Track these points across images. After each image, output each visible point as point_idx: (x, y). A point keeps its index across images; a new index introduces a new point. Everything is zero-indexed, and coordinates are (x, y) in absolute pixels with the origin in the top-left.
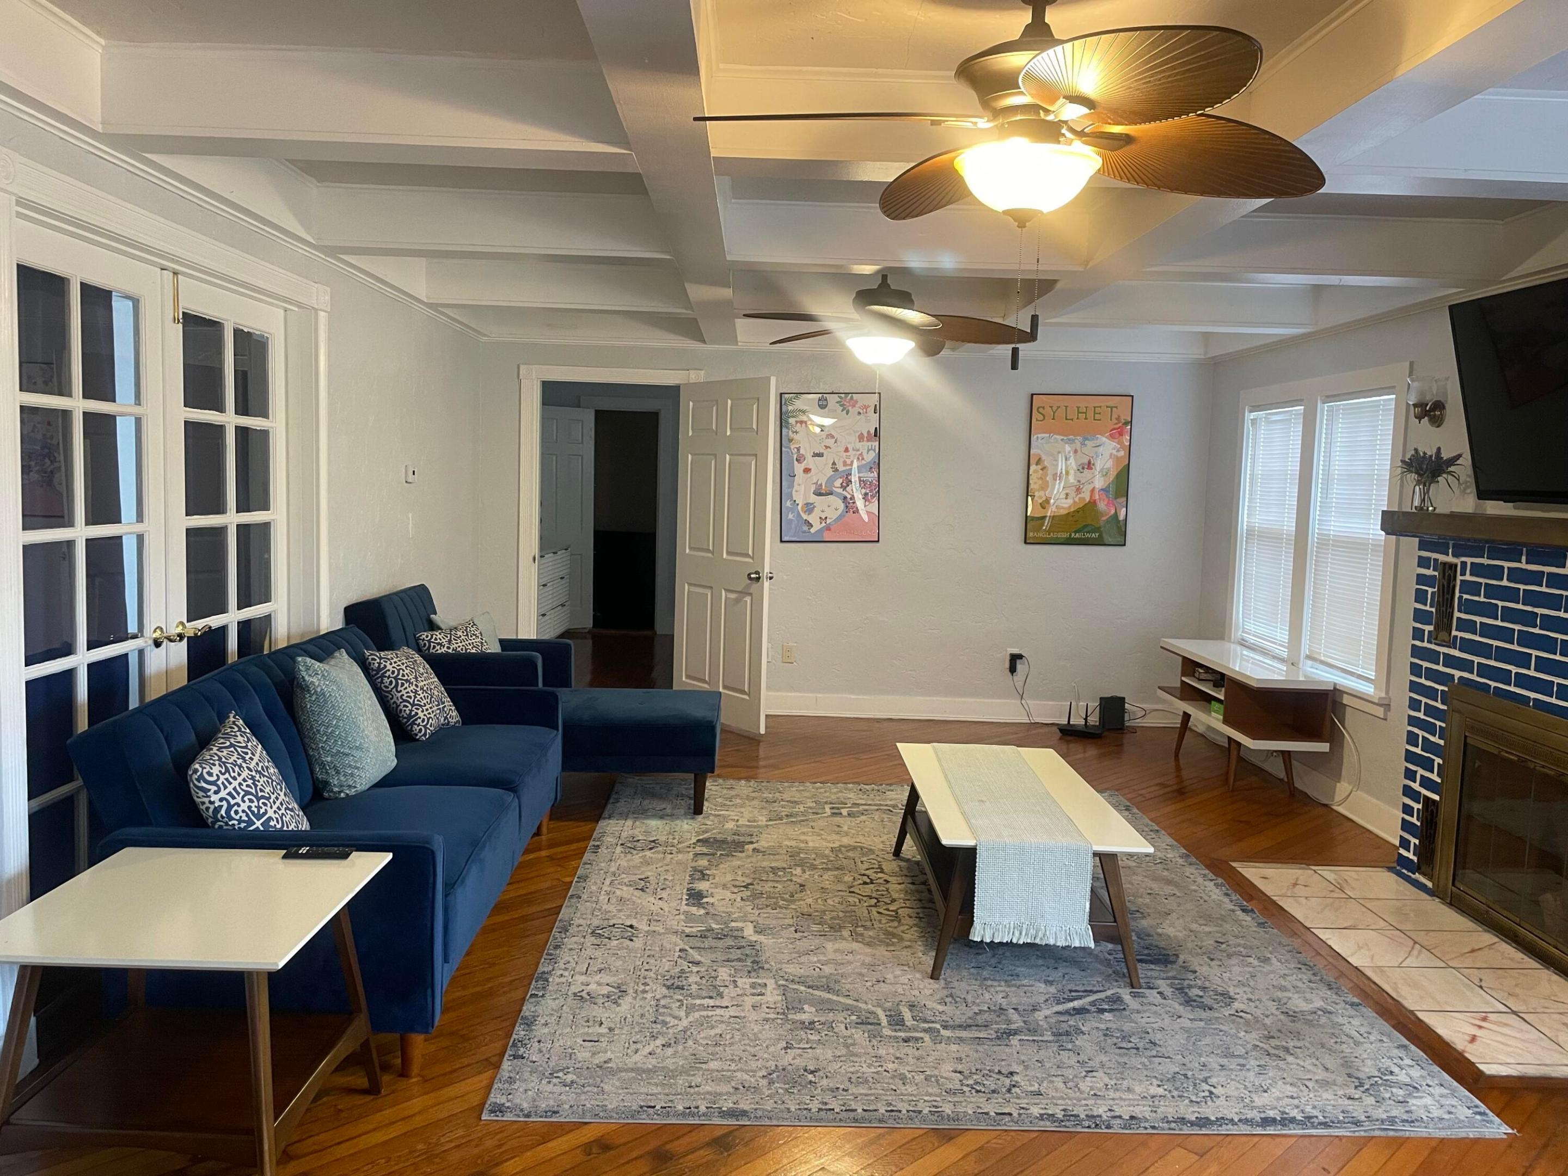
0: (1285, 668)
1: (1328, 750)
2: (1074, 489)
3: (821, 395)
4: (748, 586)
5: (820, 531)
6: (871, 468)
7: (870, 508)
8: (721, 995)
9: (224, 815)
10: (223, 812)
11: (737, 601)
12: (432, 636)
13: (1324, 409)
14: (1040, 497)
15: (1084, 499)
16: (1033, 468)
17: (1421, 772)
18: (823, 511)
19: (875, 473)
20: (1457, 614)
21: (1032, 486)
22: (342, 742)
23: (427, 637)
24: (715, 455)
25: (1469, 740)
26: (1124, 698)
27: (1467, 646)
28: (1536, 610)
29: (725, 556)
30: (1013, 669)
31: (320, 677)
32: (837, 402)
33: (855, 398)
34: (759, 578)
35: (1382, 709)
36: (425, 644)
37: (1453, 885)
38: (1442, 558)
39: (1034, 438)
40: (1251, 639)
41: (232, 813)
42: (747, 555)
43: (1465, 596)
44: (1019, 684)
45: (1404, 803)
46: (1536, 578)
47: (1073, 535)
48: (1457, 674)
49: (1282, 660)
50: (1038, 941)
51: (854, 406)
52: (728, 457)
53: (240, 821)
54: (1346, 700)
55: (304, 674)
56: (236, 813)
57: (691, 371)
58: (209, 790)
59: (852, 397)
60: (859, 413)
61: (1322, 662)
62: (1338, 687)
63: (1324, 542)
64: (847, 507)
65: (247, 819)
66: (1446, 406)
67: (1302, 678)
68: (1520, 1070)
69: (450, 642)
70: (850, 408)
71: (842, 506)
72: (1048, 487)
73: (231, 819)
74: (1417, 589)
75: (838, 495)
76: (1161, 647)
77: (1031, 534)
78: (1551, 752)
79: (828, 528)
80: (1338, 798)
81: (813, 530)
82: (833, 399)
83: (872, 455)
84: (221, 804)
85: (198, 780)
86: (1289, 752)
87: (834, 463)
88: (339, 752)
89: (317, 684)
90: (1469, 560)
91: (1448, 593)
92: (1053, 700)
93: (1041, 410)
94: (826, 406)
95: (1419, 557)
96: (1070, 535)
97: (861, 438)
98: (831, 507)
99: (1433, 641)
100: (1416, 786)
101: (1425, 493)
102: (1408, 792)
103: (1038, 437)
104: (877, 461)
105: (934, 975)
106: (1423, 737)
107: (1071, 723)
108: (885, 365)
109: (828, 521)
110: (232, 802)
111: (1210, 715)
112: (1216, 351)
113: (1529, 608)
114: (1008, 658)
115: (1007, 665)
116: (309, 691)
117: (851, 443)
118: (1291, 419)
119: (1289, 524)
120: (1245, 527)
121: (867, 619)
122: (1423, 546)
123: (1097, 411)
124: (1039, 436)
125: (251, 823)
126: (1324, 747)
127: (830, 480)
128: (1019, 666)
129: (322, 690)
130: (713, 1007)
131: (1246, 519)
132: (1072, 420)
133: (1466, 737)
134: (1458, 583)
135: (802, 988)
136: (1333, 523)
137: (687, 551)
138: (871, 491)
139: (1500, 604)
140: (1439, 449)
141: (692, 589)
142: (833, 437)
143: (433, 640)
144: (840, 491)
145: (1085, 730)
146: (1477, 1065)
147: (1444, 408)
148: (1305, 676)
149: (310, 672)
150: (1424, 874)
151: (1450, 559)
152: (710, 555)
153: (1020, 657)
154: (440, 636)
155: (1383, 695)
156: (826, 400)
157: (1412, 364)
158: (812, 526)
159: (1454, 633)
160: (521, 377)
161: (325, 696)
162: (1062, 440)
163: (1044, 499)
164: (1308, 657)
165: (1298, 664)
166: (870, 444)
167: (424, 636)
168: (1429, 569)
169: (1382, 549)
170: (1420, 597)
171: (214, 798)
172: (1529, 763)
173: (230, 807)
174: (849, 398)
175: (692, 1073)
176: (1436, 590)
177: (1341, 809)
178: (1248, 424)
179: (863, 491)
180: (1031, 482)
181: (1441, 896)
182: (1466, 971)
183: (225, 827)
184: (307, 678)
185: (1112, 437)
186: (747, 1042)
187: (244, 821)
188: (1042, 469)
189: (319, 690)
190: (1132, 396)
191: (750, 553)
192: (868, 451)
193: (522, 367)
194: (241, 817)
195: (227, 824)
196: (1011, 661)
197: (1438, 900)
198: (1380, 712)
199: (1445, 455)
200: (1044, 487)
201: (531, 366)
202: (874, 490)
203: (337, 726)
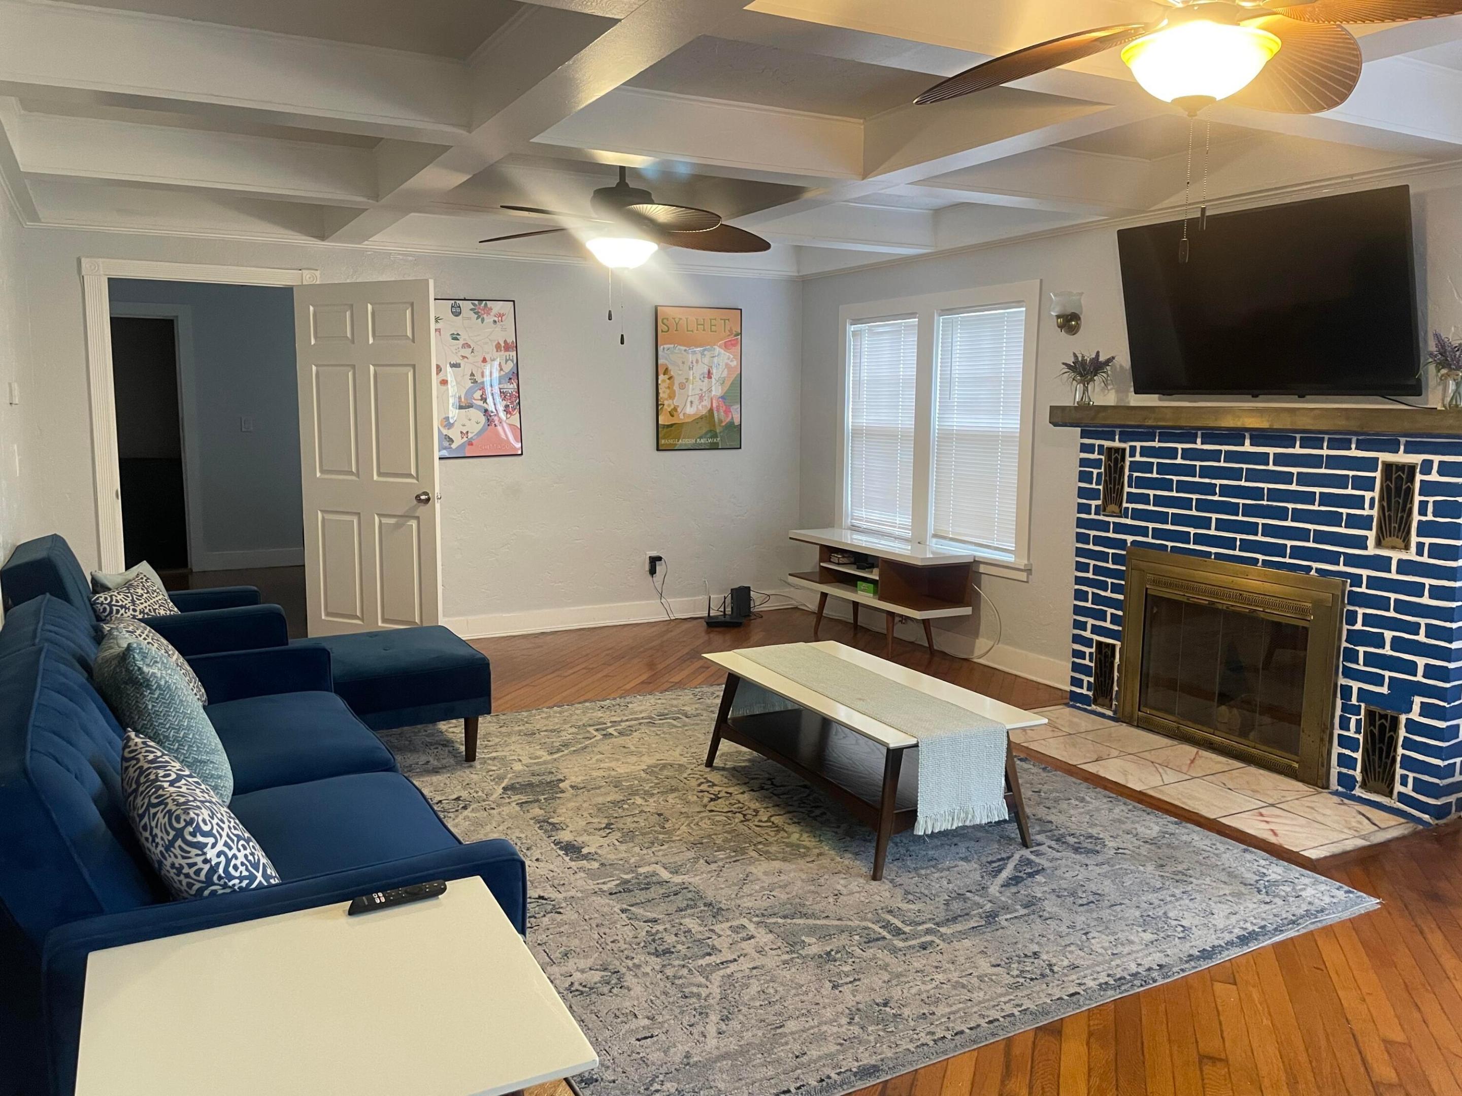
0: (909, 548)
1: (970, 613)
2: (697, 397)
3: (453, 302)
4: (414, 509)
5: (461, 447)
6: (510, 379)
7: (511, 421)
8: (714, 950)
9: (223, 875)
10: (221, 871)
11: (397, 526)
12: (111, 596)
13: (940, 321)
14: (669, 406)
15: (706, 406)
16: (661, 377)
17: (1091, 622)
18: (464, 425)
19: (515, 384)
20: (1127, 489)
21: (661, 395)
22: (198, 747)
23: (106, 599)
24: (353, 367)
25: (1149, 592)
26: (749, 587)
27: (1137, 514)
28: (1214, 481)
29: (375, 477)
30: (653, 571)
31: (159, 665)
32: (471, 310)
33: (489, 306)
34: (428, 500)
35: (1025, 574)
36: (105, 609)
37: (1139, 710)
38: (1107, 444)
39: (660, 349)
40: (864, 525)
41: (231, 869)
42: (409, 476)
43: (1135, 474)
44: (658, 585)
45: (1073, 650)
46: (1215, 456)
47: (698, 440)
48: (1130, 539)
49: (906, 540)
50: (968, 823)
51: (488, 314)
52: (372, 368)
53: (241, 879)
54: (982, 569)
55: (140, 663)
56: (236, 868)
57: (304, 271)
58: (206, 845)
59: (486, 304)
60: (495, 322)
61: (952, 539)
62: (977, 559)
63: (946, 436)
64: (488, 420)
65: (247, 874)
66: (1082, 317)
67: (929, 555)
68: (1329, 850)
69: (133, 601)
70: (485, 316)
71: (483, 420)
72: (675, 396)
73: (232, 878)
74: (1080, 471)
75: (479, 408)
76: (790, 538)
77: (662, 442)
78: (1241, 595)
79: (470, 443)
80: (977, 652)
81: (454, 446)
82: (466, 306)
83: (510, 366)
84: (219, 860)
85: (193, 834)
86: (928, 619)
87: (472, 375)
88: (196, 760)
89: (159, 675)
90: (1138, 445)
91: (1115, 472)
92: (687, 596)
93: (665, 321)
94: (460, 313)
95: (1082, 444)
96: (696, 441)
97: (498, 347)
98: (474, 421)
99: (1102, 513)
100: (1087, 634)
101: (1086, 389)
102: (1077, 639)
103: (664, 349)
104: (516, 372)
105: (876, 877)
106: (1093, 593)
107: (711, 615)
108: (627, 269)
109: (470, 435)
110: (230, 855)
111: (857, 593)
112: (809, 269)
113: (1207, 481)
114: (648, 561)
115: (647, 567)
116: (148, 686)
117: (488, 353)
118: (901, 331)
119: (906, 421)
120: (850, 427)
121: (514, 534)
122: (1084, 435)
123: (713, 324)
124: (665, 346)
125: (252, 878)
126: (967, 611)
127: (469, 393)
128: (659, 568)
129: (166, 682)
130: (722, 963)
131: (850, 420)
132: (692, 331)
133: (1147, 589)
134: (1127, 464)
135: (780, 921)
136: (955, 420)
137: (318, 475)
138: (512, 403)
139: (1175, 478)
140: (1098, 353)
141: (328, 516)
142: (470, 346)
143: (114, 603)
144: (481, 403)
145: (723, 619)
146: (1301, 853)
147: (1080, 319)
148: (933, 553)
149: (148, 661)
150: (1102, 706)
151: (1117, 444)
152: (354, 478)
153: (659, 559)
154: (119, 597)
155: (1026, 562)
156: (459, 307)
157: (1041, 281)
158: (453, 441)
159: (1125, 505)
160: (83, 273)
161: (170, 690)
162: (685, 350)
163: (672, 407)
164: (935, 536)
165: (926, 541)
166: (507, 353)
167: (102, 599)
168: (1094, 453)
169: (1018, 439)
170: (1085, 477)
171: (211, 854)
172: (1218, 605)
173: (228, 861)
174: (483, 305)
175: (783, 1041)
176: (1103, 470)
177: (981, 661)
178: (849, 334)
179: (504, 403)
180: (660, 391)
181: (1127, 721)
182: (1205, 778)
183: (220, 892)
184: (146, 669)
185: (726, 346)
186: (793, 991)
187: (245, 878)
188: (669, 379)
189: (163, 683)
190: (741, 310)
191: (413, 472)
192: (507, 361)
193: (83, 260)
194: (241, 872)
195: (225, 886)
196: (651, 562)
197: (1125, 725)
198: (1023, 576)
199: (1102, 359)
200: (672, 396)
201: (97, 260)
202: (514, 402)
203: (189, 728)
